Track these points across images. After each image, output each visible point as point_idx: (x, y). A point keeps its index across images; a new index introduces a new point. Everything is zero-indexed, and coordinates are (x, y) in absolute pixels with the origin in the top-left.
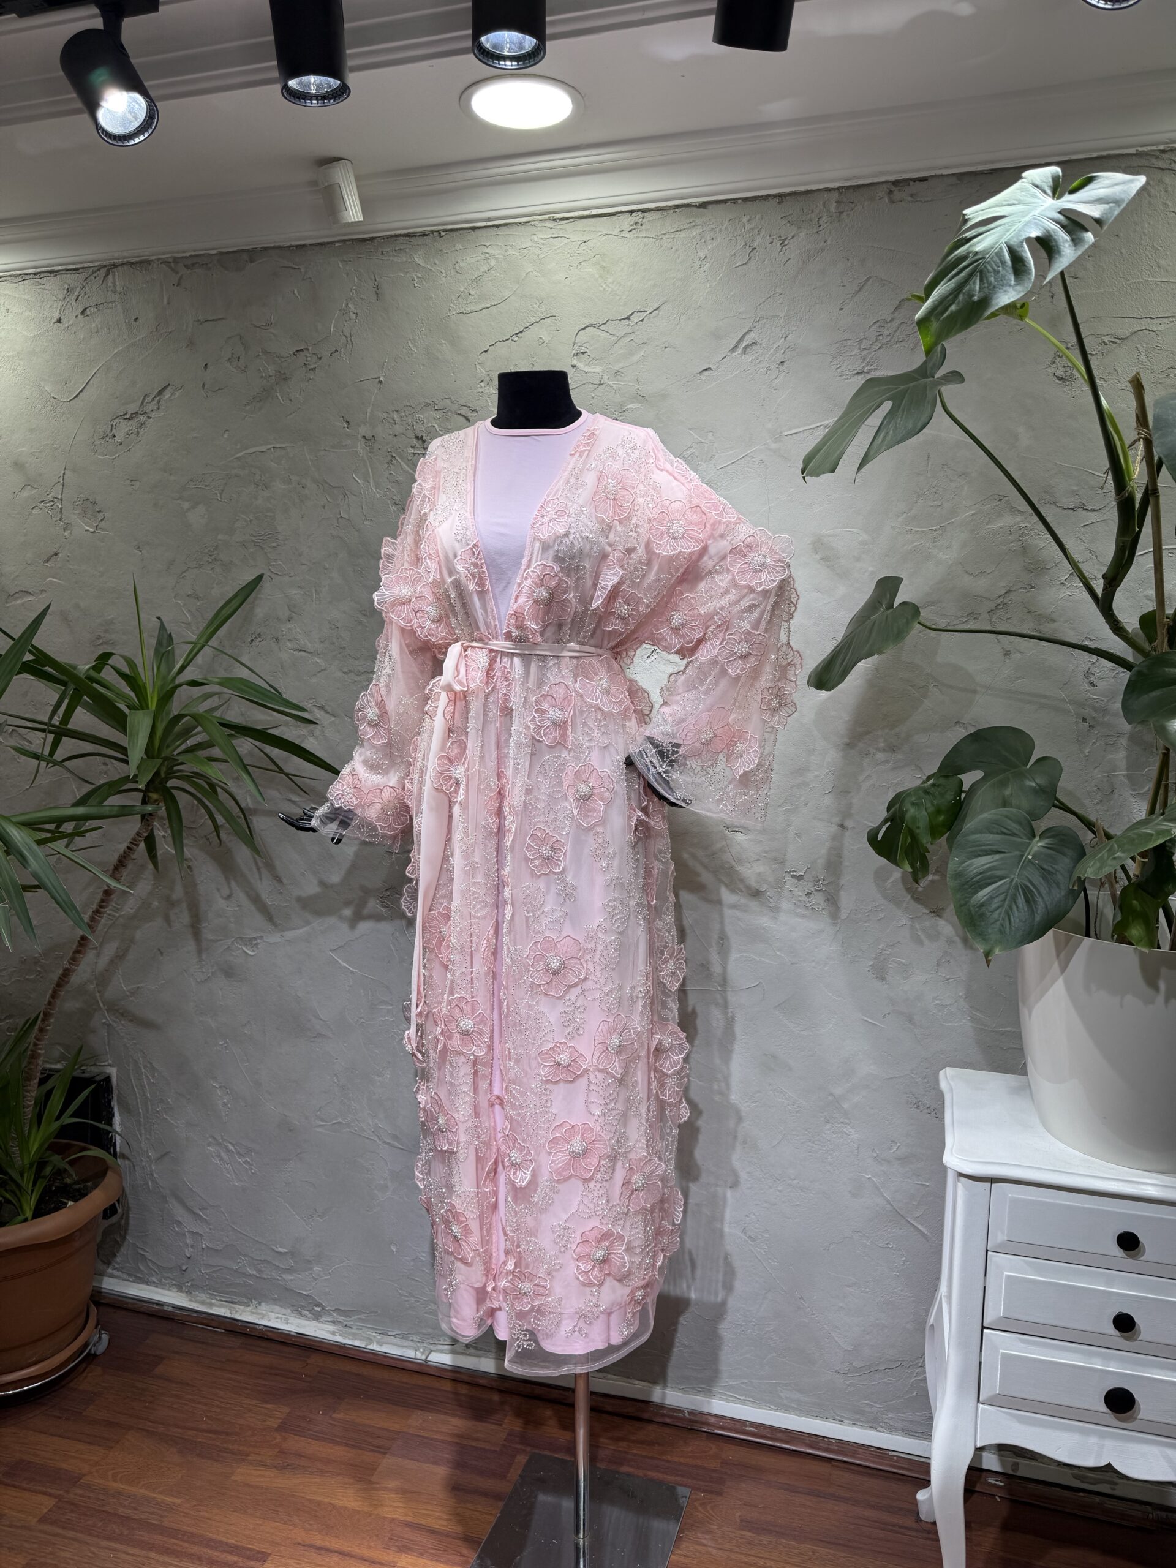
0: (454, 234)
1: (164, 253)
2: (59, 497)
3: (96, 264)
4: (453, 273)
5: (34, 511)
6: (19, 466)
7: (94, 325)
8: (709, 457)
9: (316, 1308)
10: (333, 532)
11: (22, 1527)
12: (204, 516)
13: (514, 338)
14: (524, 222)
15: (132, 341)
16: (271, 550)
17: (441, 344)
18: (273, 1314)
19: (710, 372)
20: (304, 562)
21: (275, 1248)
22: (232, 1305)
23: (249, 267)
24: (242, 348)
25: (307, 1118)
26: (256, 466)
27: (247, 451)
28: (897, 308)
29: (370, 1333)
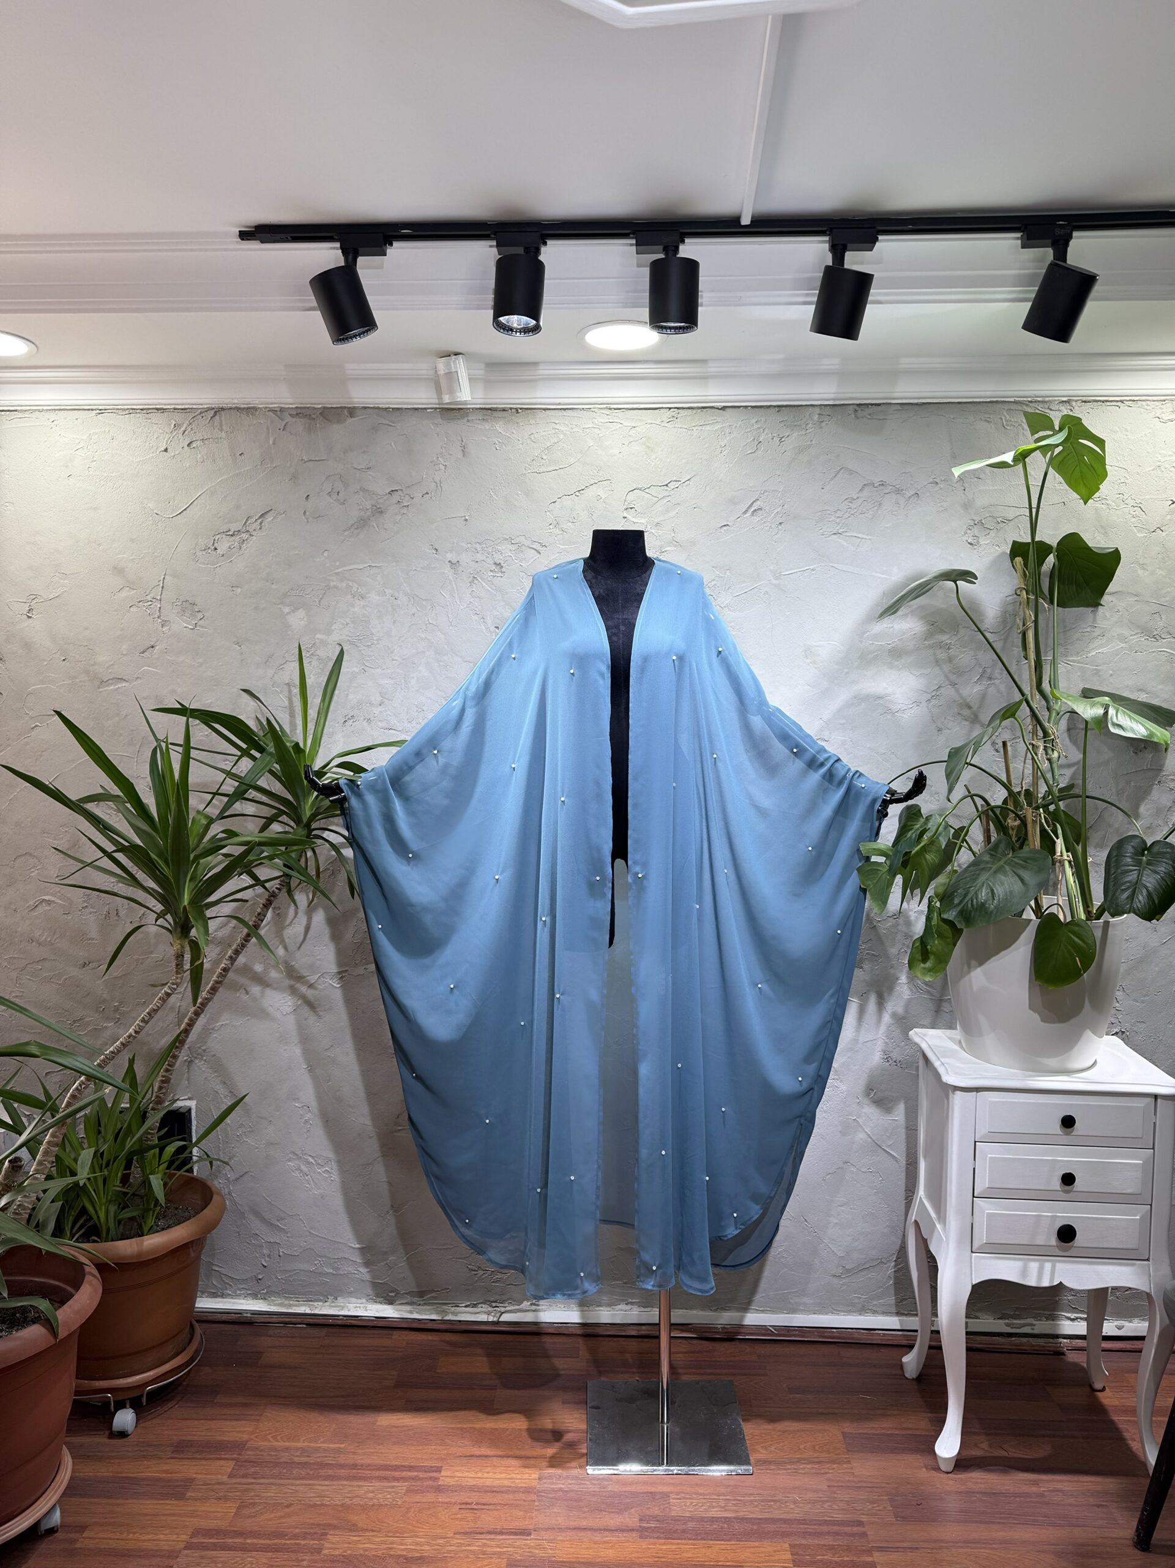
0: (529, 411)
1: (272, 404)
2: (159, 598)
3: (205, 406)
4: (529, 441)
5: (132, 609)
6: (118, 571)
7: (199, 456)
8: (727, 587)
9: (390, 1294)
10: (420, 634)
11: (218, 1483)
12: (303, 619)
13: (577, 493)
14: (586, 408)
15: (237, 472)
16: (365, 648)
17: (518, 495)
18: (351, 1305)
19: (728, 527)
20: (395, 658)
21: (353, 1245)
22: (310, 1303)
23: (350, 420)
24: (341, 485)
25: (386, 1125)
26: (353, 581)
27: (345, 568)
28: (861, 490)
29: (443, 1307)
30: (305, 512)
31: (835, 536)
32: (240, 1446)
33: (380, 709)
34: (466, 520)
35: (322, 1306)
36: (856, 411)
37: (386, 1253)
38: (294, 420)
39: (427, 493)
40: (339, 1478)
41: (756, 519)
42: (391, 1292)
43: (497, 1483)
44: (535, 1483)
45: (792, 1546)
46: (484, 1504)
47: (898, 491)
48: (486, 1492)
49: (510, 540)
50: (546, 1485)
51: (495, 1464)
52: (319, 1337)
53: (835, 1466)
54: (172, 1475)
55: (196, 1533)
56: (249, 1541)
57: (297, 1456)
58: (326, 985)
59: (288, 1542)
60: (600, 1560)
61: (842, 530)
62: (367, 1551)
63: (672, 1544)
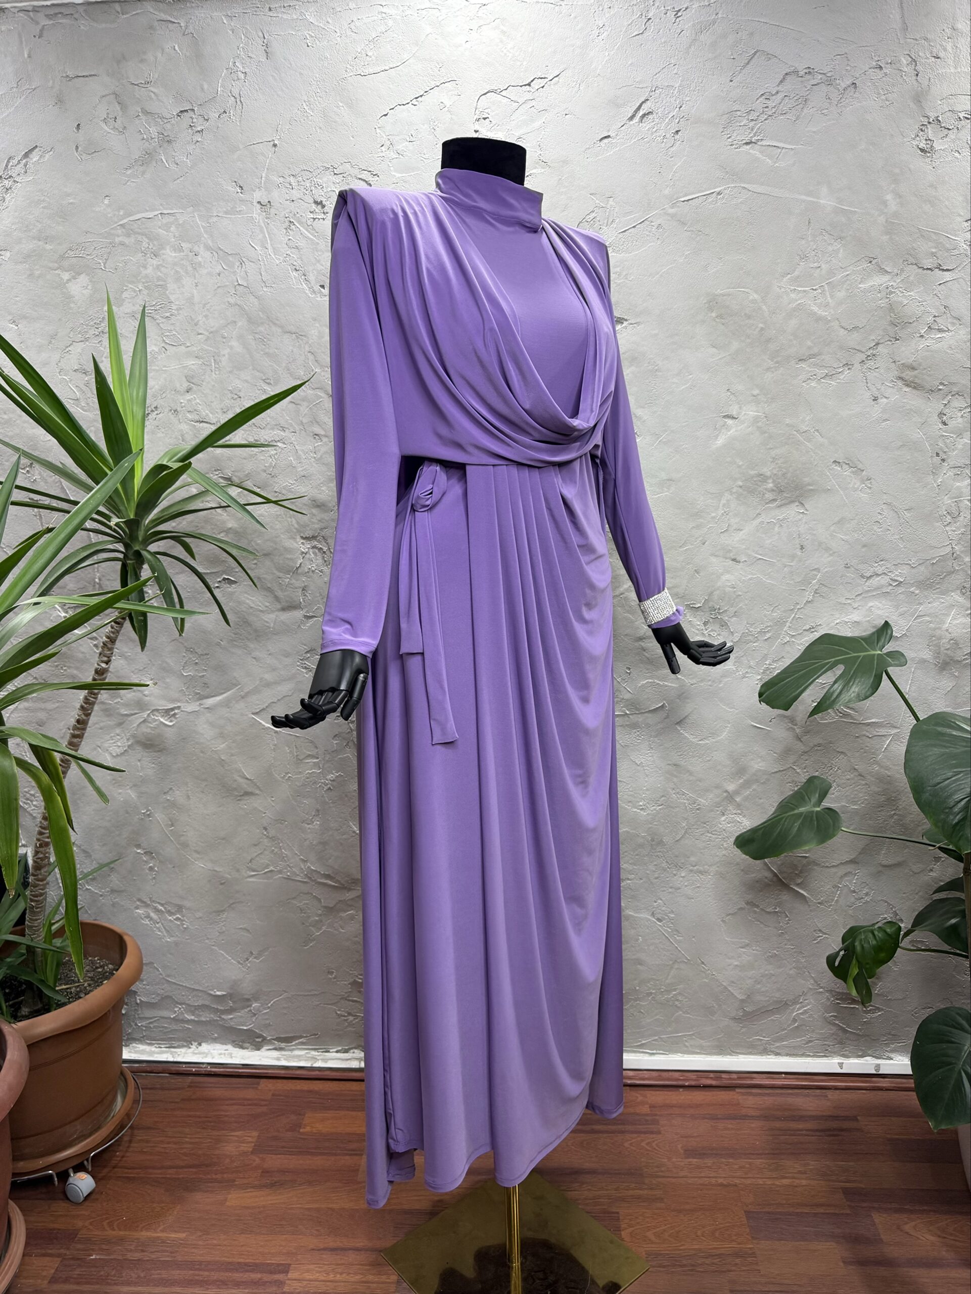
4: (349, 33)
8: (611, 220)
9: (257, 1040)
10: (230, 300)
12: (87, 288)
13: (414, 102)
16: (164, 320)
17: (337, 107)
18: (215, 1051)
19: (610, 139)
20: (200, 332)
21: (212, 993)
22: (173, 1050)
24: (118, 108)
25: (238, 871)
26: (143, 235)
27: (131, 218)
28: (781, 82)
29: (314, 1053)
30: (77, 147)
31: (748, 147)
33: (189, 396)
34: (275, 145)
35: (185, 1053)
37: (248, 1000)
38: (51, 22)
39: (225, 112)
41: (646, 125)
42: (257, 1038)
47: (830, 82)
49: (332, 170)
52: (179, 1089)
58: (157, 723)
61: (756, 138)
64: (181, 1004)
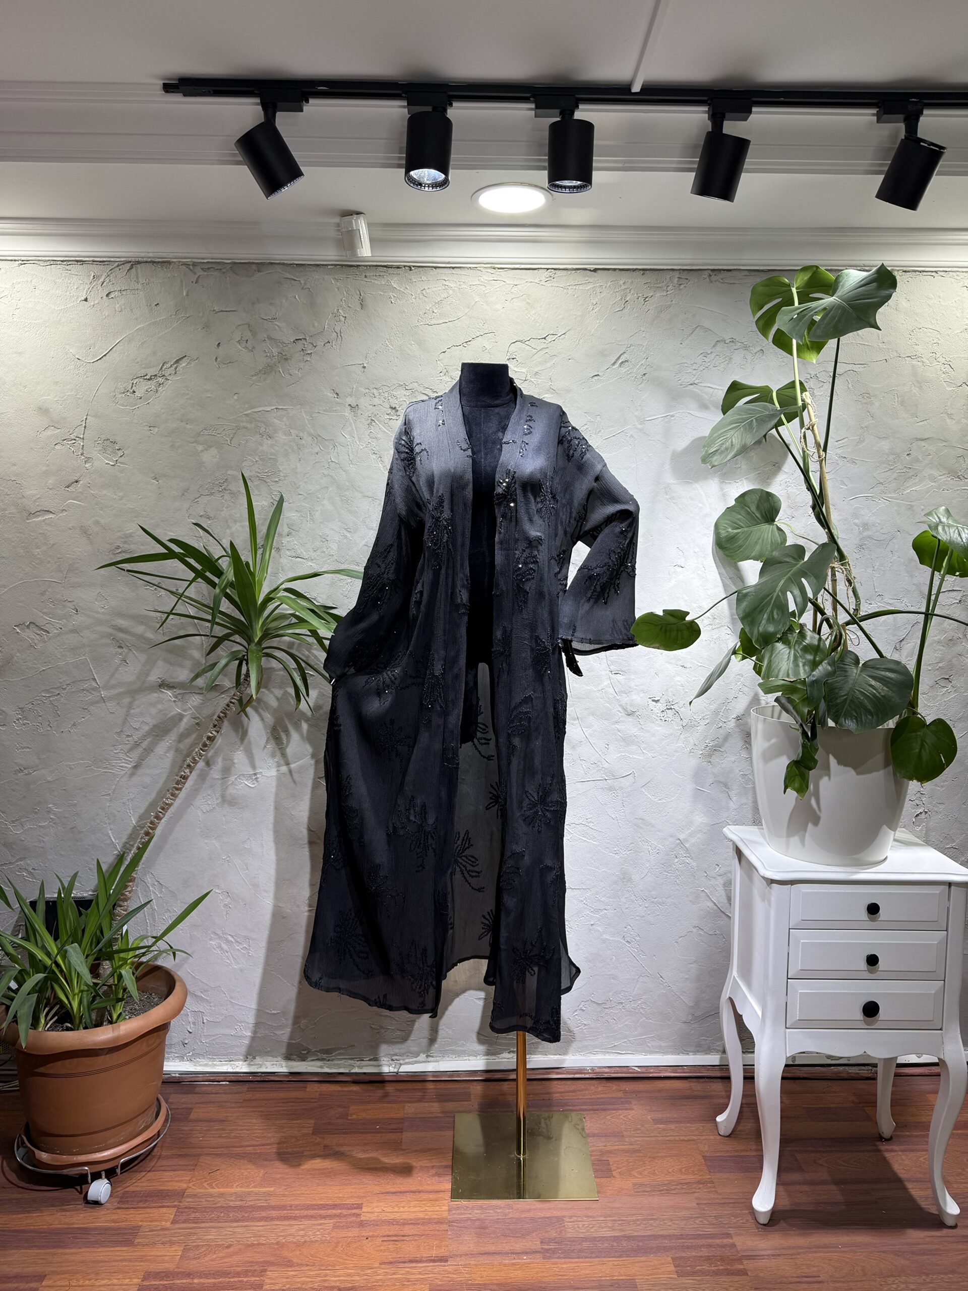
0: (421, 269)
1: (185, 258)
2: (82, 436)
3: (122, 259)
4: (421, 296)
5: (56, 447)
6: (43, 411)
7: (118, 306)
8: (598, 430)
9: (303, 1053)
10: (324, 472)
11: (162, 1229)
12: (215, 457)
13: (465, 345)
14: (473, 267)
15: (153, 321)
16: (273, 482)
17: (411, 345)
18: (267, 1063)
19: (599, 377)
20: (301, 492)
21: (269, 1011)
22: (232, 1062)
23: (258, 275)
24: (249, 333)
25: (298, 906)
26: (262, 422)
27: (254, 410)
28: (714, 346)
29: (350, 1061)
30: (216, 358)
31: (692, 386)
32: (181, 1194)
33: (288, 539)
34: (364, 367)
35: (243, 1064)
36: (710, 276)
38: (206, 273)
39: (329, 342)
40: (272, 1219)
41: (623, 370)
42: (304, 1051)
43: (412, 1216)
44: (445, 1214)
45: (674, 1259)
46: (403, 1236)
47: (746, 348)
48: (404, 1224)
49: (405, 387)
50: (455, 1216)
51: (409, 1199)
52: (240, 1093)
53: (701, 1186)
54: (120, 1224)
55: (148, 1276)
56: (196, 1281)
57: (232, 1201)
58: (241, 785)
59: (232, 1280)
60: (510, 1281)
61: (696, 381)
62: (303, 1284)
63: (572, 1263)
64: (241, 1022)
